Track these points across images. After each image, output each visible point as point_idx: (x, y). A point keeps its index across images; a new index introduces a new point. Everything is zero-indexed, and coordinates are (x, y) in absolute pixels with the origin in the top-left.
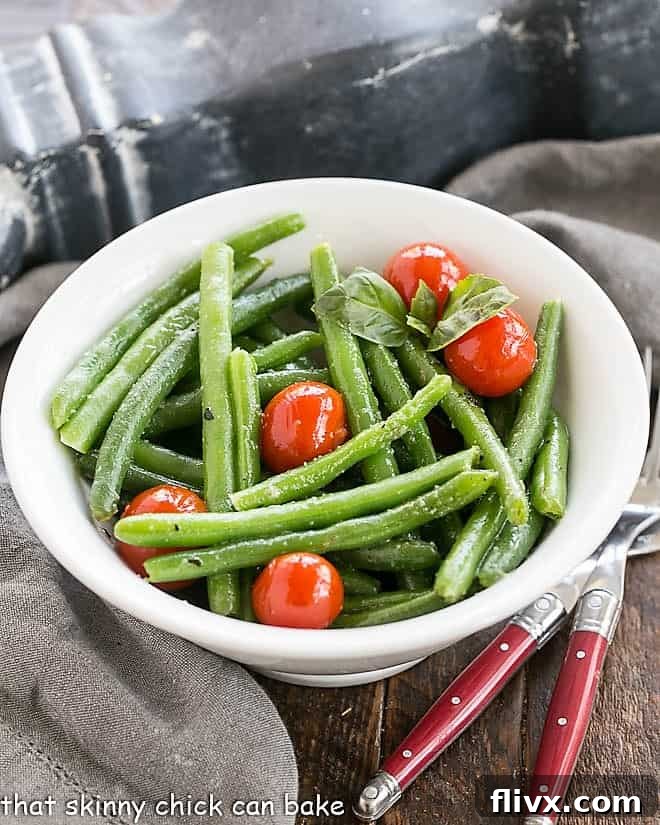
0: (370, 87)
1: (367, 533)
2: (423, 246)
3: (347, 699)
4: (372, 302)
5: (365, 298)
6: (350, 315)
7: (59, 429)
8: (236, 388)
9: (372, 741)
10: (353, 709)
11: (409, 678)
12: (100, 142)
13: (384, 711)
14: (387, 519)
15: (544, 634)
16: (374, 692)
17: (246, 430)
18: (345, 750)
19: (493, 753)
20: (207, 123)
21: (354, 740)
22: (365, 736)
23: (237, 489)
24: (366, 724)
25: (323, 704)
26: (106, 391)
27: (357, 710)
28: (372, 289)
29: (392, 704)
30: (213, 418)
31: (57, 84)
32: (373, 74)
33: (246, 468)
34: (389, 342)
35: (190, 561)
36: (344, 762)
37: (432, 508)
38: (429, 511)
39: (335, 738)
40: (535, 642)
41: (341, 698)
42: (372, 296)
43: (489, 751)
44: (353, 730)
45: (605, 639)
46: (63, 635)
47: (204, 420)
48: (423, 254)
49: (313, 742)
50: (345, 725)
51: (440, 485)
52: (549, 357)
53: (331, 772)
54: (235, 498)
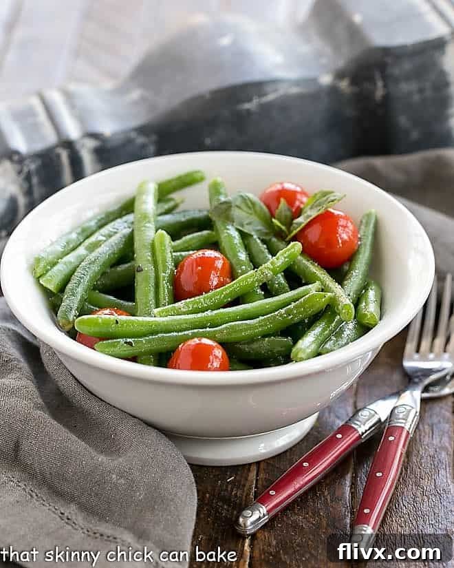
0: (248, 111)
1: (246, 330)
2: (281, 184)
3: (231, 473)
4: (250, 212)
5: (245, 209)
6: (235, 217)
7: (39, 277)
8: (158, 254)
9: (248, 495)
10: (235, 478)
11: (274, 461)
12: (69, 145)
13: (257, 480)
14: (259, 322)
15: (366, 431)
16: (249, 469)
17: (164, 276)
18: (230, 499)
19: (332, 501)
20: (141, 140)
21: (236, 495)
22: (243, 492)
23: (157, 306)
24: (244, 486)
25: (214, 476)
26: (71, 258)
27: (238, 478)
28: (250, 203)
29: (262, 475)
30: (142, 270)
31: (42, 117)
32: (250, 100)
33: (164, 297)
34: (261, 235)
35: (126, 343)
36: (229, 506)
37: (290, 315)
38: (287, 317)
39: (222, 493)
40: (360, 436)
41: (227, 472)
42: (249, 208)
43: (329, 500)
44: (235, 489)
45: (408, 432)
46: (37, 407)
47: (136, 273)
48: (283, 188)
49: (208, 495)
50: (230, 486)
51: (295, 302)
52: (368, 241)
53: (220, 511)
54: (156, 311)
